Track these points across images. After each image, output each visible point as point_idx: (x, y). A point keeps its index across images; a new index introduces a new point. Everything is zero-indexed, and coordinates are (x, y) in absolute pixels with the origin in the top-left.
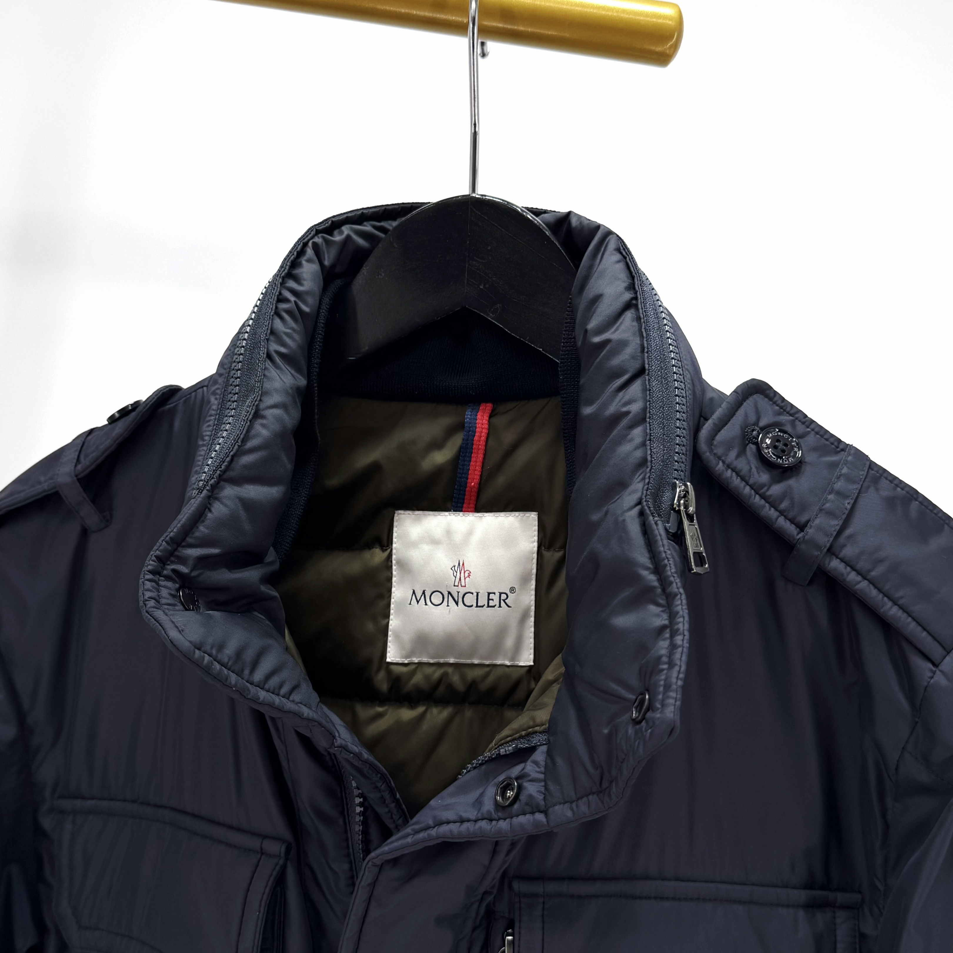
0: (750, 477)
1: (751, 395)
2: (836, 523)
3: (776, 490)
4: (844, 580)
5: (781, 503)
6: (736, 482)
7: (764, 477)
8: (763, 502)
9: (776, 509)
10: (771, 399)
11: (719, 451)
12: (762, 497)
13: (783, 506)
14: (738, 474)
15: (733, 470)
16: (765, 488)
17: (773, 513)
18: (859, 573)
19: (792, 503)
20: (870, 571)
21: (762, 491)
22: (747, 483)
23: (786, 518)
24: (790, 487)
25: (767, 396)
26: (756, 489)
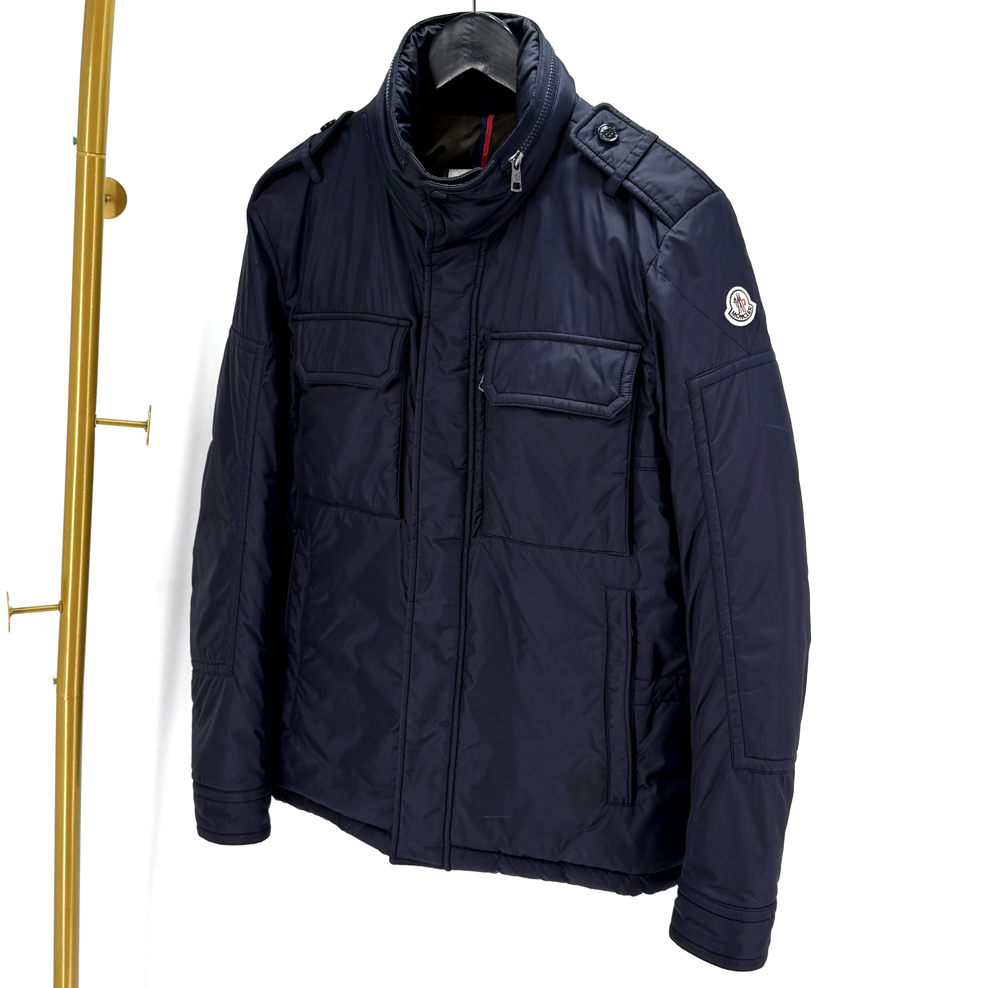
0: (594, 149)
1: (601, 110)
2: (630, 167)
3: (606, 153)
4: (633, 191)
5: (607, 160)
6: (588, 151)
7: (601, 148)
8: (599, 159)
9: (606, 162)
10: (611, 112)
11: (581, 138)
12: (599, 157)
13: (608, 161)
14: (589, 148)
15: (587, 146)
16: (601, 154)
17: (604, 164)
18: (640, 188)
19: (613, 159)
20: (644, 187)
21: (599, 155)
22: (593, 151)
23: (610, 166)
24: (612, 152)
25: (609, 111)
26: (597, 154)
